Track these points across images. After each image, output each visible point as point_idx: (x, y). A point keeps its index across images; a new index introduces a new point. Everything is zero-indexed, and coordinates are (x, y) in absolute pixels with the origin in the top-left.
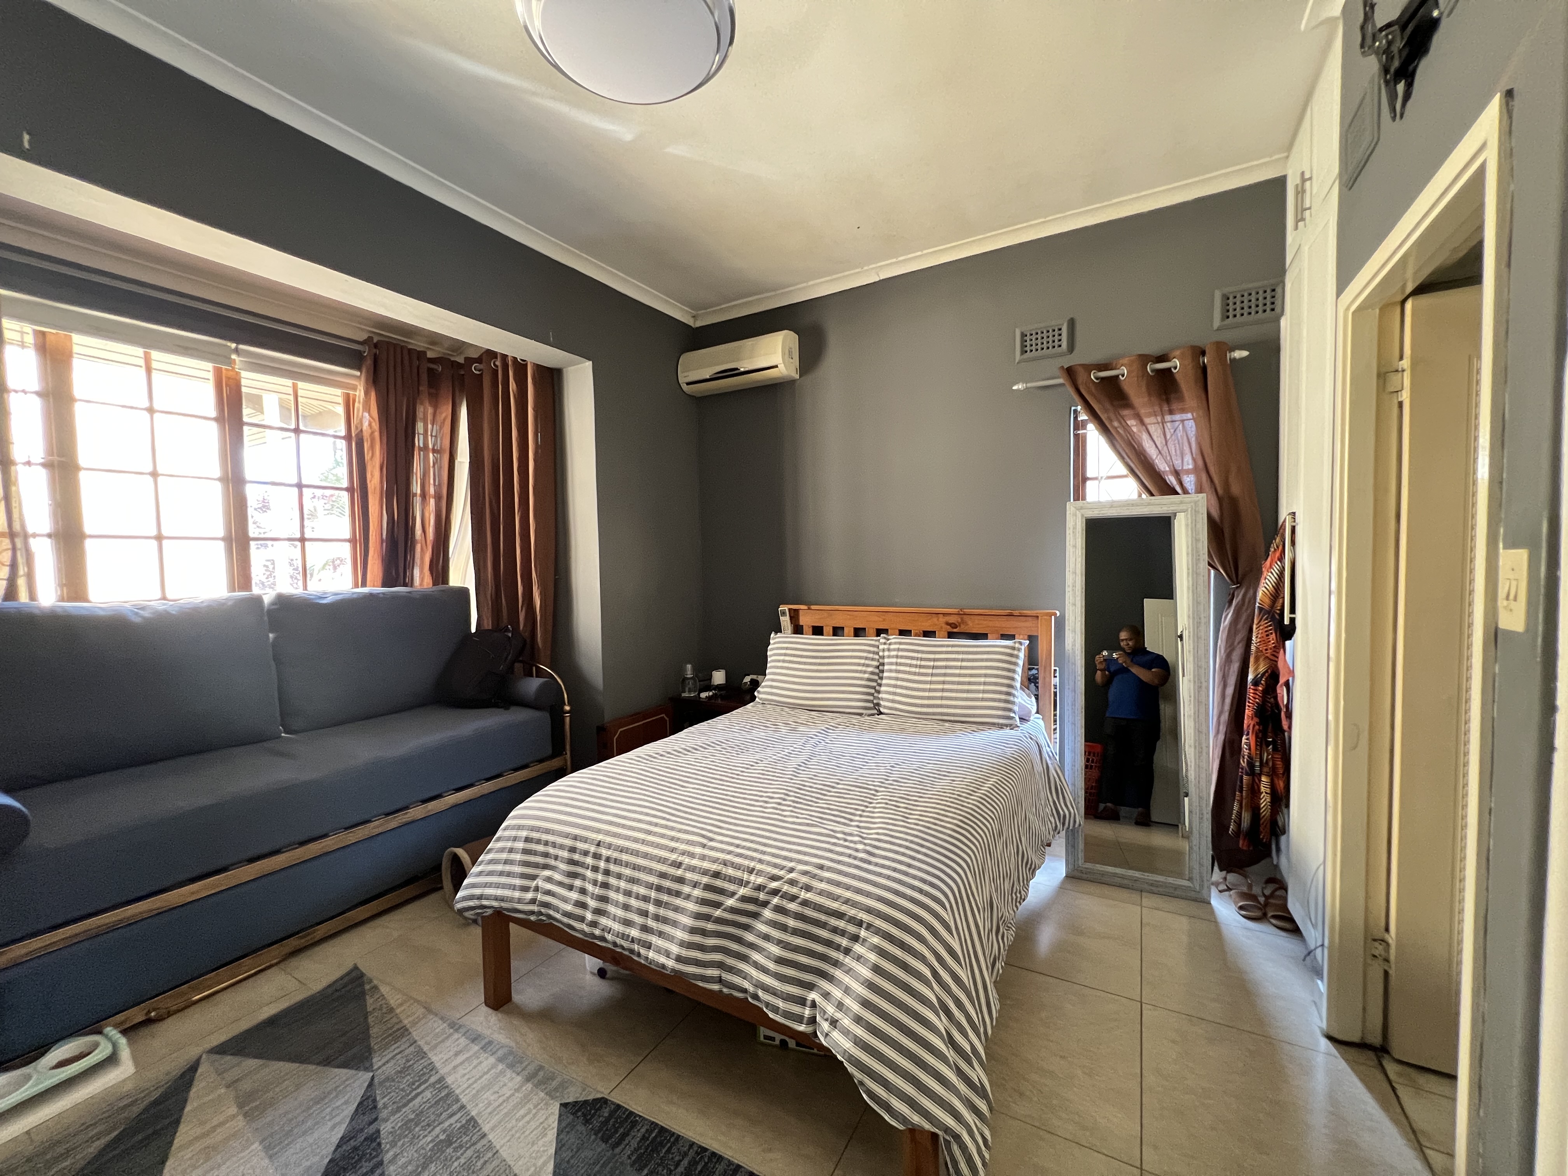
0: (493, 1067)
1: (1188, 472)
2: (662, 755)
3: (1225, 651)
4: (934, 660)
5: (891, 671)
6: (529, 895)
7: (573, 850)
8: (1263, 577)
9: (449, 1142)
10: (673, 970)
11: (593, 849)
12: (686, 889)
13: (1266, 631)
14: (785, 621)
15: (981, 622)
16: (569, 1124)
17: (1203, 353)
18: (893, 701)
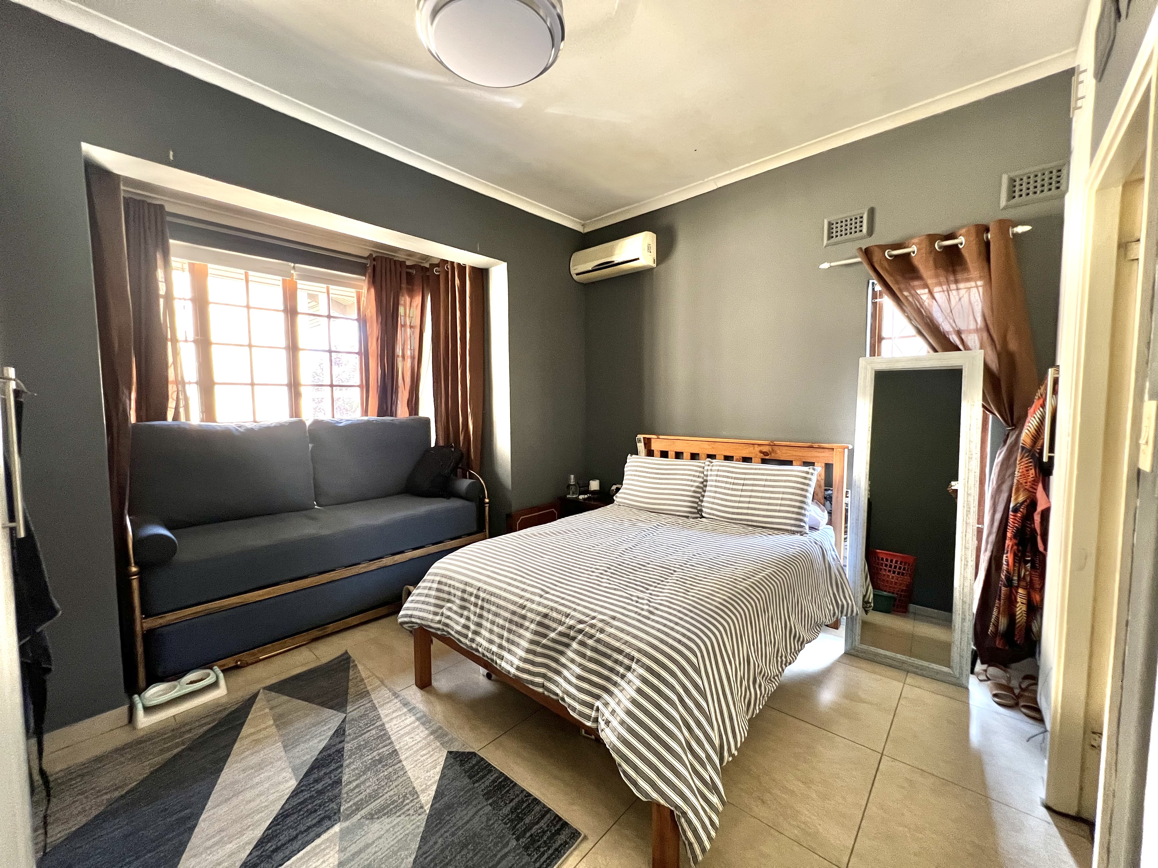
0: (413, 722)
1: (969, 332)
2: (535, 535)
3: (997, 482)
4: (744, 479)
5: (711, 486)
6: (438, 618)
7: (464, 591)
8: (1027, 421)
9: (380, 761)
10: (514, 675)
11: (475, 592)
12: (527, 624)
13: (1026, 467)
14: (641, 446)
15: (789, 452)
16: (451, 764)
17: (987, 230)
18: (712, 509)
